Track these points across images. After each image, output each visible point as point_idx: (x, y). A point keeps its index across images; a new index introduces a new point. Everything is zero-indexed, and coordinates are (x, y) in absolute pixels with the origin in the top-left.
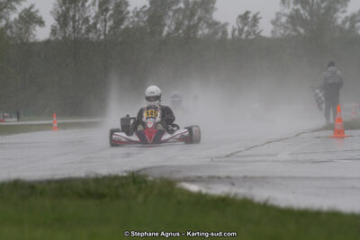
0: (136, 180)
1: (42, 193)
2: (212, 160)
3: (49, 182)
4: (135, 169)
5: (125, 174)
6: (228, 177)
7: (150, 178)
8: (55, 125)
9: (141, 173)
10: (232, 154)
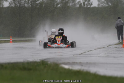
0: (44, 63)
1: (6, 68)
2: (74, 56)
3: (9, 64)
4: (43, 59)
5: (39, 61)
6: (80, 63)
7: (49, 63)
8: (11, 41)
9: (46, 60)
10: (82, 53)
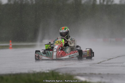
0: (54, 74)
4: (53, 69)
5: (48, 72)
6: (100, 74)
7: (60, 74)
8: (11, 46)
9: (57, 71)
10: (101, 62)
